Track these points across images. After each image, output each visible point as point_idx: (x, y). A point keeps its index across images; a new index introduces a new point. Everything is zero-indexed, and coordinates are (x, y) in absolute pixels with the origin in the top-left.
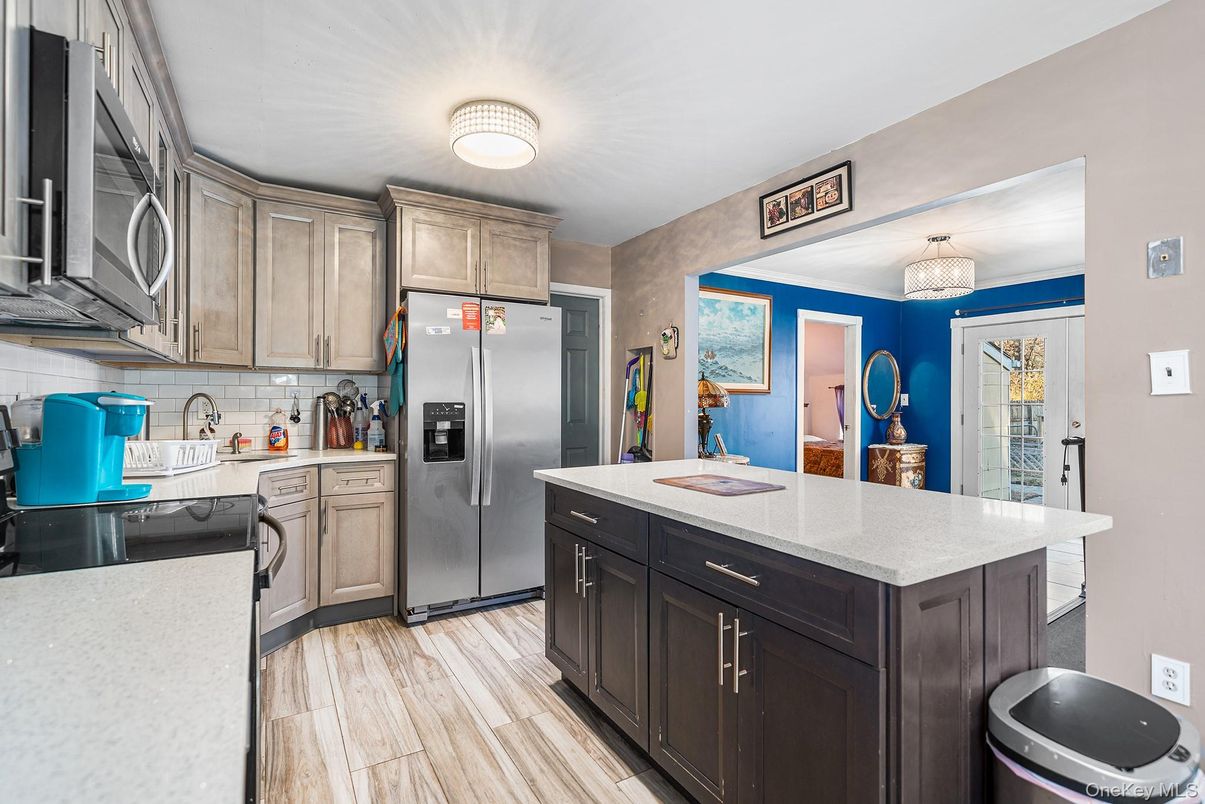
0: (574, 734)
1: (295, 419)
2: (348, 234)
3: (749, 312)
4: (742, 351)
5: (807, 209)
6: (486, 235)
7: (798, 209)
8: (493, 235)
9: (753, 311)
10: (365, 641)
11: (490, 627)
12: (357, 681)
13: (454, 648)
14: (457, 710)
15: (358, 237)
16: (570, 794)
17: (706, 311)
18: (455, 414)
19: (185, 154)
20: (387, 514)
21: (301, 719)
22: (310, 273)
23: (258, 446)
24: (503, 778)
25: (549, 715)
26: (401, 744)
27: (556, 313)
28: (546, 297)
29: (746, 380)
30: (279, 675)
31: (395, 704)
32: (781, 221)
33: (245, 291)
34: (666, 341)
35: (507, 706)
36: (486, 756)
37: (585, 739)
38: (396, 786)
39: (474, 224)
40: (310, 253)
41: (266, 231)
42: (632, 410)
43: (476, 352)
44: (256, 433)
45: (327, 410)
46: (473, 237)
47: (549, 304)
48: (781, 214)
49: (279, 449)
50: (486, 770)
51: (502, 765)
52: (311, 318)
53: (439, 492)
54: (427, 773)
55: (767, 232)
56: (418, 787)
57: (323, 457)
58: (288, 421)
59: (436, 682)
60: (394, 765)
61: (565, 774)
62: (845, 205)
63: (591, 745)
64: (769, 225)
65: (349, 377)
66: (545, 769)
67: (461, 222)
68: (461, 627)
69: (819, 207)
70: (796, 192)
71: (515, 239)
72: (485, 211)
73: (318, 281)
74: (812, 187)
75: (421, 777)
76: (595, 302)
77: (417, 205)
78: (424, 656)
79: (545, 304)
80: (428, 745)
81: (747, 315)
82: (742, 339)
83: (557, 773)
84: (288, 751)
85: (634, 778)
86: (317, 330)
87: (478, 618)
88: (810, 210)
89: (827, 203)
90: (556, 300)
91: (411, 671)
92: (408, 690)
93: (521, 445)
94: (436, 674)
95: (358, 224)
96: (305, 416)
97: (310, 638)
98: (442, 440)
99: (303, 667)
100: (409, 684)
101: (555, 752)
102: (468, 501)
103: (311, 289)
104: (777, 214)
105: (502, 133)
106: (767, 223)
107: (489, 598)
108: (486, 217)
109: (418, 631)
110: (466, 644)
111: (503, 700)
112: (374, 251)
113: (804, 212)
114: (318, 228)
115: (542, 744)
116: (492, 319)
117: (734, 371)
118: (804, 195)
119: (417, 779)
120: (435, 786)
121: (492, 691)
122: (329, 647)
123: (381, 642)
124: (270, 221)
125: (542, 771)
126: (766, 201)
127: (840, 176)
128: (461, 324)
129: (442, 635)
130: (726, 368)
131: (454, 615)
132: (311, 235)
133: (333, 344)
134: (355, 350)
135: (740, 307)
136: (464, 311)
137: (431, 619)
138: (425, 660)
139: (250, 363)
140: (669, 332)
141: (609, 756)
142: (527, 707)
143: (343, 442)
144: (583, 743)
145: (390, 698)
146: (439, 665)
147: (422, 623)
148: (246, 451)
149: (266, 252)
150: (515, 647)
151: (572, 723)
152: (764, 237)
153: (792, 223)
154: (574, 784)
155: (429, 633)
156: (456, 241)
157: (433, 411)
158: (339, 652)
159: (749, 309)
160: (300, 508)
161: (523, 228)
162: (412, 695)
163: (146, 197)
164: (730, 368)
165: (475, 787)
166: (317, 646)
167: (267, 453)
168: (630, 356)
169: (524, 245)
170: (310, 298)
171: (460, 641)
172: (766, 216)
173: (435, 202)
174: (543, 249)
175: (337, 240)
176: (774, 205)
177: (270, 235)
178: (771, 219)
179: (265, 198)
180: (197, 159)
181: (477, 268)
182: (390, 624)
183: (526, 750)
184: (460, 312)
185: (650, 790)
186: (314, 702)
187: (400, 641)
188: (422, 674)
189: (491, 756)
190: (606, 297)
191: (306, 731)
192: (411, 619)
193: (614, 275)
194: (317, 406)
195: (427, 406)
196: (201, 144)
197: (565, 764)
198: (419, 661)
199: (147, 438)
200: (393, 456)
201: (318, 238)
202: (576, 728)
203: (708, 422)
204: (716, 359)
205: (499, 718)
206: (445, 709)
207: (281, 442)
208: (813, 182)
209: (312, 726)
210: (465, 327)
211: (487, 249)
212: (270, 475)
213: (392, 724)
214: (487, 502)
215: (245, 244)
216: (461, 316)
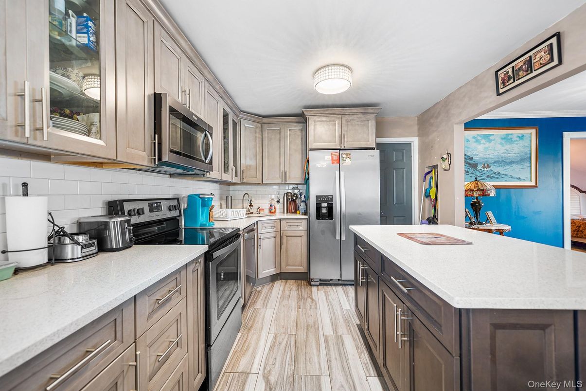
0: (357, 348)
1: (278, 202)
2: (292, 131)
3: (518, 139)
4: (512, 163)
5: (527, 71)
6: (344, 122)
7: (521, 73)
8: (347, 121)
9: (522, 137)
10: (294, 288)
11: (343, 293)
12: (285, 302)
13: (325, 298)
14: (314, 323)
15: (296, 132)
16: (343, 373)
17: (483, 141)
18: (330, 200)
19: (238, 114)
20: (305, 239)
21: (263, 310)
22: (280, 148)
23: (267, 211)
24: (319, 356)
25: (350, 337)
26: (289, 329)
27: (377, 152)
28: (374, 146)
29: (516, 179)
30: (263, 294)
31: (294, 314)
32: (510, 82)
33: (259, 157)
34: (444, 161)
35: (334, 327)
36: (317, 344)
37: (362, 352)
38: (280, 344)
39: (339, 118)
40: (280, 140)
41: (265, 134)
42: (429, 198)
43: (338, 173)
44: (266, 207)
45: (287, 199)
46: (338, 124)
47: (376, 149)
48: (509, 78)
49: (272, 213)
50: (315, 351)
51: (321, 350)
52: (280, 164)
53: (323, 232)
54: (293, 343)
55: (501, 91)
56: (287, 347)
57: (286, 216)
58: (276, 203)
59: (312, 310)
60: (283, 336)
61: (345, 364)
62: (556, 62)
63: (363, 356)
64: (502, 87)
65: (296, 186)
66: (338, 358)
67: (333, 118)
68: (331, 291)
69: (536, 68)
70: (519, 63)
71: (358, 121)
72: (343, 112)
73: (282, 150)
74: (530, 57)
75: (290, 344)
76: (410, 144)
77: (315, 115)
78: (312, 299)
79: (374, 149)
80: (298, 332)
81: (517, 141)
82: (511, 155)
83: (342, 363)
84: (254, 319)
85: (377, 378)
86: (282, 169)
87: (340, 288)
88: (529, 72)
89: (541, 64)
90: (379, 146)
91: (305, 304)
92: (301, 310)
93: (360, 214)
94: (313, 307)
95: (295, 127)
96: (281, 201)
97: (277, 283)
98: (324, 211)
99: (271, 293)
100: (302, 308)
101: (346, 353)
102: (335, 237)
103: (280, 154)
104: (507, 79)
105: (334, 78)
106: (501, 86)
107: (343, 281)
108: (344, 114)
109: (314, 289)
110: (330, 298)
111: (334, 324)
112: (302, 136)
113: (525, 73)
114: (282, 130)
115: (341, 348)
116: (344, 159)
117: (506, 175)
118: (524, 64)
119: (288, 344)
120: (293, 349)
121: (331, 319)
122: (282, 287)
123: (300, 290)
124: (267, 130)
125: (336, 359)
126: (499, 73)
127: (551, 44)
128: (331, 162)
129: (322, 292)
130: (499, 173)
131: (331, 285)
132: (280, 133)
133: (288, 174)
134: (296, 176)
135: (510, 137)
136: (332, 156)
137: (320, 285)
138: (311, 300)
139: (261, 182)
140: (445, 156)
141: (369, 364)
142: (342, 330)
143: (293, 211)
144: (360, 354)
145: (293, 311)
146: (316, 304)
147: (317, 286)
148: (262, 213)
149: (266, 142)
150: (349, 304)
151: (359, 343)
152: (499, 94)
153: (517, 83)
154: (347, 370)
155: (318, 290)
156: (331, 127)
157: (320, 199)
158: (284, 290)
159: (518, 136)
160: (273, 235)
161: (362, 116)
162: (301, 312)
163: (205, 133)
164: (502, 173)
165: (307, 355)
166: (279, 285)
167: (269, 214)
168: (427, 170)
169: (362, 123)
170: (280, 157)
171: (328, 296)
172: (500, 81)
173: (322, 112)
174: (372, 124)
175: (288, 134)
176: (505, 74)
177: (267, 136)
178: (503, 83)
179: (265, 123)
180: (243, 114)
181: (341, 137)
182: (305, 284)
183: (334, 348)
184: (330, 157)
185: (382, 387)
186: (269, 306)
187: (306, 291)
188: (308, 306)
189: (318, 345)
190: (415, 142)
191: (262, 314)
192: (312, 283)
193: (419, 129)
194: (284, 197)
195: (317, 197)
196: (243, 109)
197: (347, 360)
198: (309, 300)
199: (231, 208)
200: (306, 217)
201: (282, 134)
202: (360, 346)
203: (480, 205)
204: (491, 168)
205: (329, 331)
206: (310, 321)
207: (273, 210)
208: (531, 54)
209: (265, 314)
210: (333, 163)
211: (345, 128)
212: (262, 222)
213: (289, 321)
214: (343, 238)
215: (258, 141)
216: (331, 159)
